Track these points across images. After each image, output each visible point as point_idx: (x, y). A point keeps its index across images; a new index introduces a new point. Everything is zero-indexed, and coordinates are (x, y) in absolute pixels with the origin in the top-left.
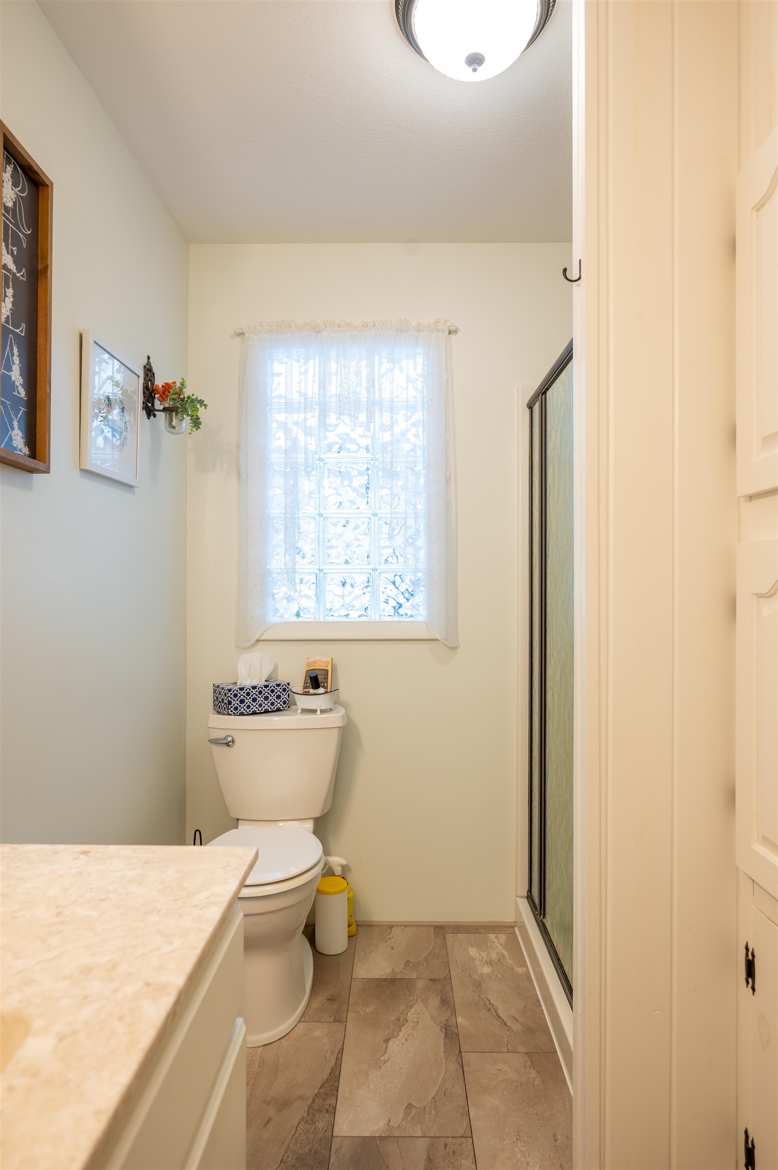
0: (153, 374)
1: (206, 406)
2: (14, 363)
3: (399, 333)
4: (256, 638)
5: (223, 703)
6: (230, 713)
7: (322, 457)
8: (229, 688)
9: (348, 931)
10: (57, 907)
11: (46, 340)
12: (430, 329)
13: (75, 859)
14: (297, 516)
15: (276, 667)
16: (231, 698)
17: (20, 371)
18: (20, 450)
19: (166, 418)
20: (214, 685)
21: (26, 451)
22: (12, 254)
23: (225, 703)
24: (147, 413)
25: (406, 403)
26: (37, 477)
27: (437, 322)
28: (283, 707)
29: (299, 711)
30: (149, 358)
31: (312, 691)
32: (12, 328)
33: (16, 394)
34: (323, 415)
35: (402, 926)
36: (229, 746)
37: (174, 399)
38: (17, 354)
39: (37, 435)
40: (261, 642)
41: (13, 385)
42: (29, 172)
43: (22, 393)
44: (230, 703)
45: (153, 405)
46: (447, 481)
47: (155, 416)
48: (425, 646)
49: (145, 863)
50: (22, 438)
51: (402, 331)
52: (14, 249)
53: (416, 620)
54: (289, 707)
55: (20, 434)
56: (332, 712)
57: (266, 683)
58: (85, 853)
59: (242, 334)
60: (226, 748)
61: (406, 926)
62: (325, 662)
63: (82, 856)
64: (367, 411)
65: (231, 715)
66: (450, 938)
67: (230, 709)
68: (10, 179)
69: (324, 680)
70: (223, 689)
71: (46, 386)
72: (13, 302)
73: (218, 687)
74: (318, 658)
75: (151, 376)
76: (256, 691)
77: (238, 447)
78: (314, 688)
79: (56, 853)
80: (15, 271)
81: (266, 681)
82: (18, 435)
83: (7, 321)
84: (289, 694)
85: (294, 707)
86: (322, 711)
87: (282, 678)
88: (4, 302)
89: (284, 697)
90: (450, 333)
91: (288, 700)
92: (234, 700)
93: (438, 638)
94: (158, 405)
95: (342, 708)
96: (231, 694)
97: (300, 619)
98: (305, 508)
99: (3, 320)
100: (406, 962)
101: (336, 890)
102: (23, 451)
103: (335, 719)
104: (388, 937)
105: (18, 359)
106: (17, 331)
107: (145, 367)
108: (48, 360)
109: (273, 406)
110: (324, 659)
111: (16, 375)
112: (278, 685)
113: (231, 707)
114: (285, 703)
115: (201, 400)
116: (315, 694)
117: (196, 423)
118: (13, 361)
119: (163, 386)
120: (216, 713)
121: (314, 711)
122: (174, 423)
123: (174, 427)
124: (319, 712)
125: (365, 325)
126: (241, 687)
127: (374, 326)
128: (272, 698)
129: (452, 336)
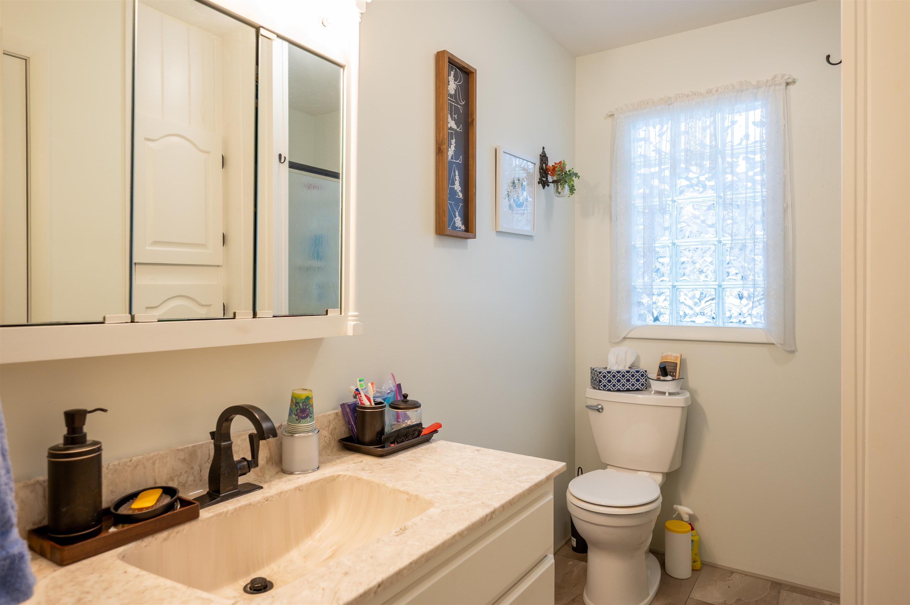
0: (547, 158)
1: (579, 177)
2: (456, 180)
3: (739, 93)
4: (623, 336)
5: (596, 381)
6: (600, 388)
7: (675, 199)
8: (599, 371)
9: (692, 565)
10: (457, 469)
11: (473, 162)
12: (768, 84)
13: (473, 452)
14: (653, 245)
15: (638, 358)
16: (601, 378)
17: (459, 183)
18: (460, 228)
19: (554, 186)
20: (591, 368)
21: (463, 228)
22: (455, 120)
23: (597, 382)
24: (542, 185)
25: (745, 149)
26: (469, 241)
27: (775, 77)
28: (641, 388)
29: (653, 392)
30: (543, 148)
31: (662, 378)
32: (455, 161)
33: (457, 197)
34: (674, 168)
35: (743, 574)
36: (599, 411)
37: (559, 175)
38: (458, 174)
39: (469, 217)
40: (627, 339)
41: (455, 193)
42: (463, 69)
43: (461, 195)
44: (600, 381)
45: (547, 179)
46: (785, 211)
47: (548, 186)
48: (765, 349)
49: (504, 460)
50: (461, 221)
51: (742, 91)
52: (455, 116)
53: (756, 327)
54: (646, 388)
55: (460, 219)
56: (680, 395)
57: (628, 370)
58: (478, 450)
59: (613, 115)
60: (597, 413)
61: (746, 575)
62: (675, 357)
63: (476, 452)
64: (710, 160)
65: (601, 390)
66: (784, 594)
67: (600, 386)
68: (453, 78)
69: (673, 371)
70: (596, 371)
71: (473, 188)
72: (455, 147)
73: (593, 369)
74: (669, 353)
75: (545, 160)
76: (620, 375)
77: (610, 197)
78: (663, 376)
79: (465, 448)
80: (456, 128)
81: (629, 368)
82: (458, 219)
83: (452, 158)
84: (646, 379)
85: (650, 389)
86: (670, 394)
87: (642, 367)
88: (450, 148)
89: (642, 380)
90: (788, 84)
91: (645, 383)
92: (603, 380)
93: (774, 343)
94: (550, 179)
95: (688, 392)
96: (601, 375)
97: (657, 323)
98: (660, 239)
99: (450, 158)
100: (738, 599)
101: (680, 530)
102: (461, 228)
103: (680, 400)
104: (728, 578)
105: (458, 177)
106: (458, 161)
107: (541, 155)
108: (474, 174)
109: (637, 164)
110: (674, 354)
111: (457, 187)
112: (638, 372)
113: (601, 385)
114: (642, 385)
115: (576, 173)
116: (664, 381)
117: (572, 189)
118: (455, 179)
119: (553, 166)
120: (592, 388)
121: (664, 393)
122: (560, 190)
123: (559, 193)
124: (667, 394)
125: (709, 92)
126: (609, 371)
127: (717, 91)
128: (633, 381)
129: (791, 87)
